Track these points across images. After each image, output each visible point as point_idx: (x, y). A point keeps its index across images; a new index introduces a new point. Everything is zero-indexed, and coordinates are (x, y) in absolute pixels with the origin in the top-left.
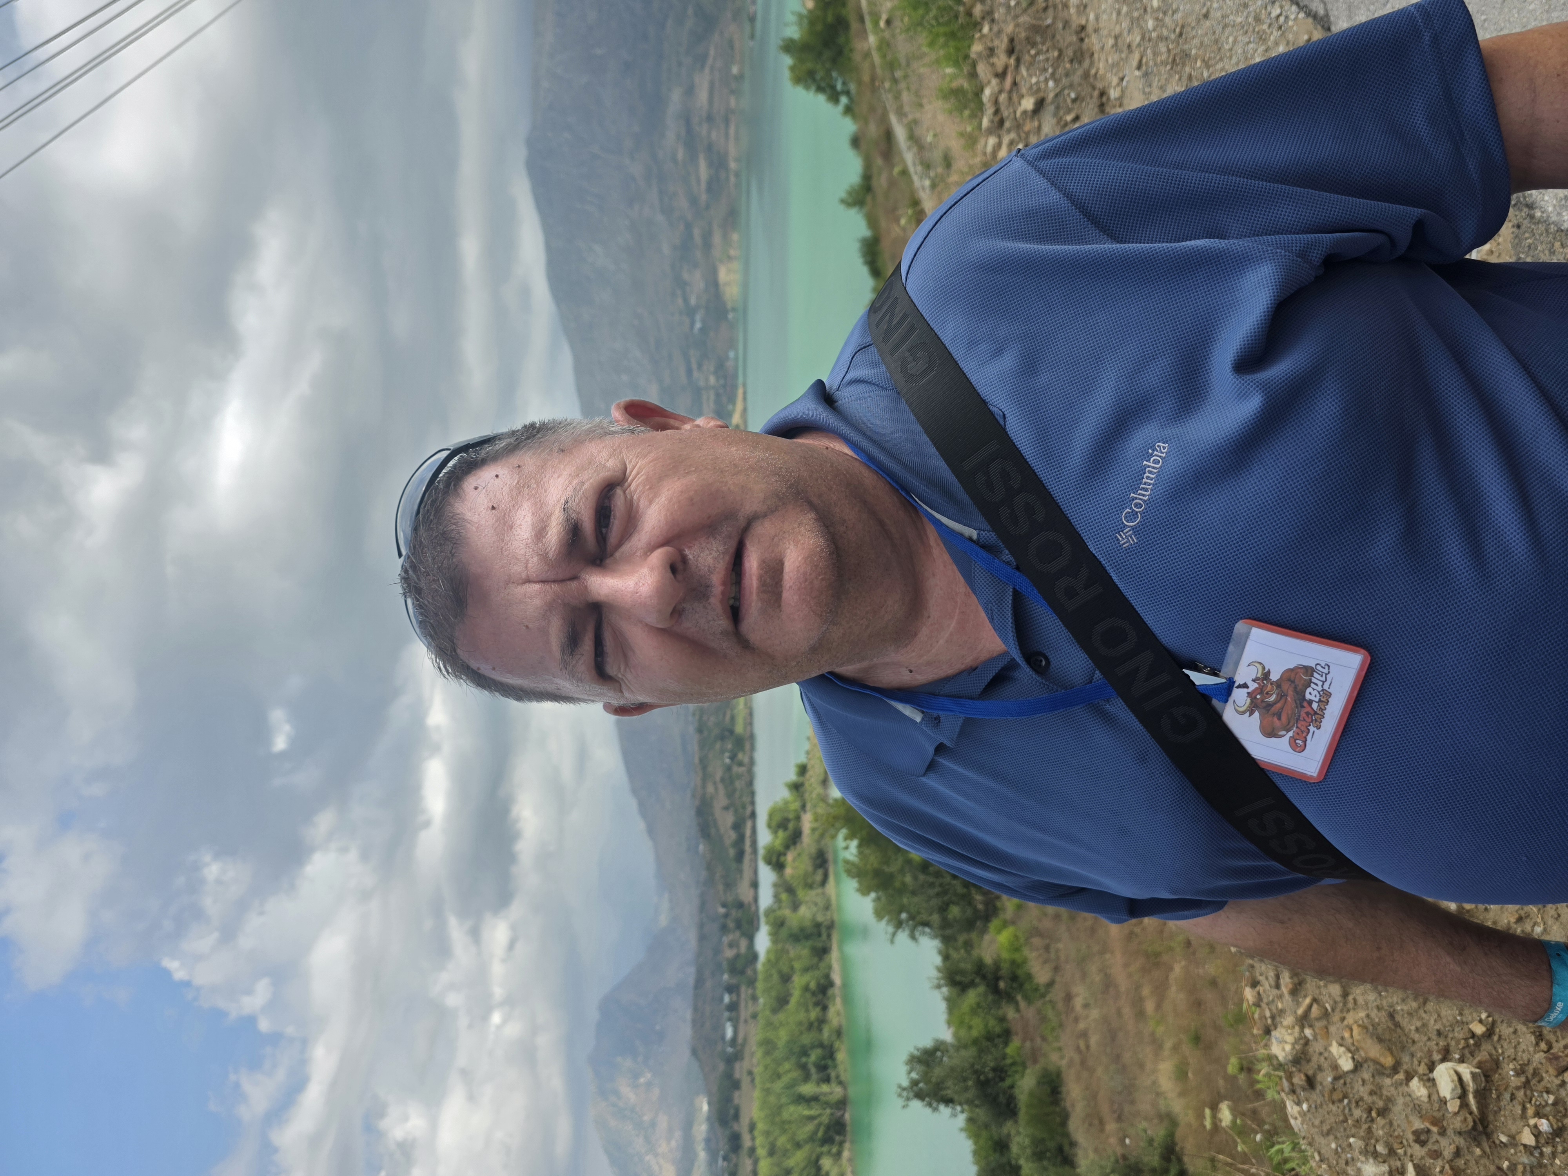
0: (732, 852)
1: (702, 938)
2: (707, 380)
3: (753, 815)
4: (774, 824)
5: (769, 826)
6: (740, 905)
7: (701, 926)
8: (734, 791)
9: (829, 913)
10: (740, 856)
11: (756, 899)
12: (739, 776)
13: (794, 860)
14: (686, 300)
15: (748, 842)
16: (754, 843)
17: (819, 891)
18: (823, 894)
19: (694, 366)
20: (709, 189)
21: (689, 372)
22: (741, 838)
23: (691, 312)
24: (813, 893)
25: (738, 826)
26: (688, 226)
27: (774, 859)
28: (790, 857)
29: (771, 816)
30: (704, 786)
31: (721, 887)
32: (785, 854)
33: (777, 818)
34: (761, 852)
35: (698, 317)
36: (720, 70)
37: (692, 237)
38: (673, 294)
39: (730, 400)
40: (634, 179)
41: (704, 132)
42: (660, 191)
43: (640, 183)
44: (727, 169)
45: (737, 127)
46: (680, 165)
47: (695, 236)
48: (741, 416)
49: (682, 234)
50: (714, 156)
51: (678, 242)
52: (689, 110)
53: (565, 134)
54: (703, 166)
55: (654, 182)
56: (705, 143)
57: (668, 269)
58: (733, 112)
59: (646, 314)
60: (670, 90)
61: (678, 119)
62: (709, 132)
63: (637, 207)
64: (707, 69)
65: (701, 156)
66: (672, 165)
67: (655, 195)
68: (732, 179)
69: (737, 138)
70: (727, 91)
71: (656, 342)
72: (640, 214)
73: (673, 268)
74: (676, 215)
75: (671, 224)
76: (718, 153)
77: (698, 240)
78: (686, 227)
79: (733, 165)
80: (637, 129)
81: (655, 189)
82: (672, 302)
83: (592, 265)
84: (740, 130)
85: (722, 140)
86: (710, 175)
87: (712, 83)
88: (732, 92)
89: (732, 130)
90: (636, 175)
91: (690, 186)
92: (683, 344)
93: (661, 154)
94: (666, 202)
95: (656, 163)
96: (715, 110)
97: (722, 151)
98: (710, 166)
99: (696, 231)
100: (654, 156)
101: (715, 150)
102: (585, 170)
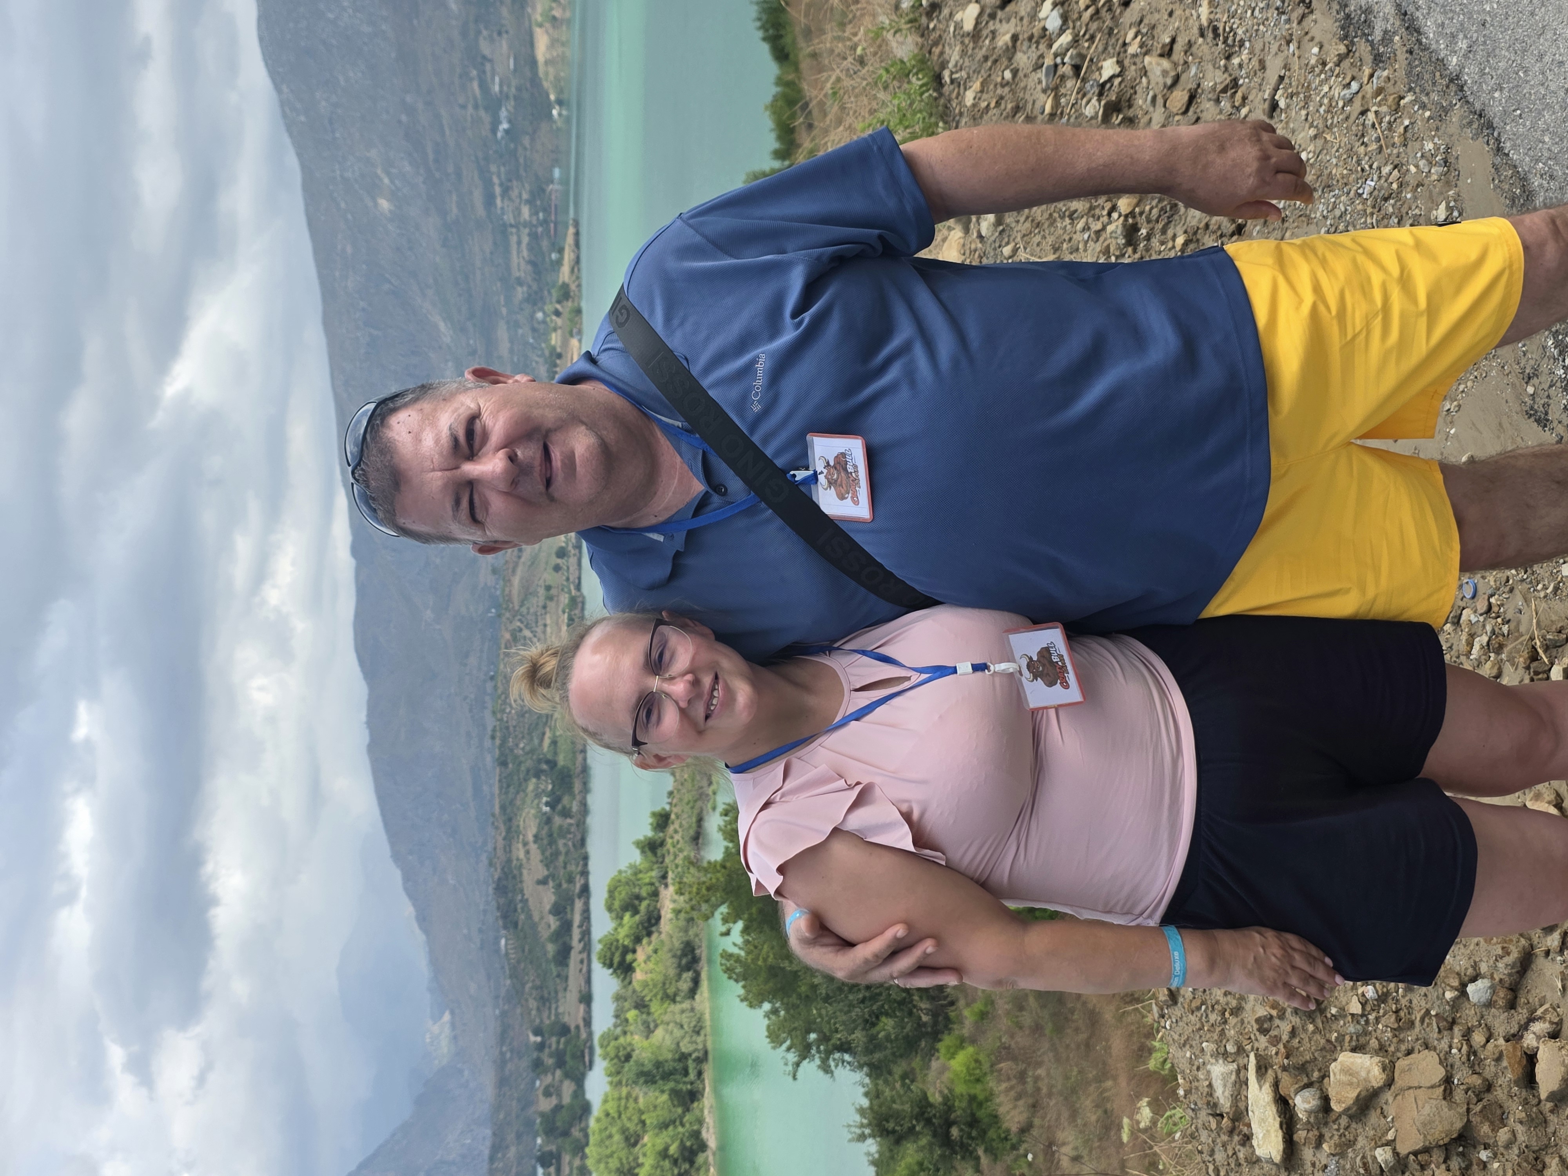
0: (551, 948)
1: (502, 1082)
2: (518, 212)
3: (585, 890)
4: (617, 904)
5: (610, 909)
6: (564, 1030)
7: (501, 1063)
8: (557, 854)
9: (700, 1039)
10: (564, 953)
11: (588, 1022)
12: (563, 832)
13: (649, 958)
14: (484, 86)
15: (576, 933)
16: (586, 934)
17: (686, 1005)
18: (692, 1010)
19: (498, 190)
21: (489, 200)
22: (566, 927)
23: (493, 105)
24: (677, 1008)
25: (560, 909)
27: (616, 959)
28: (641, 954)
29: (611, 892)
30: (508, 849)
31: (533, 1004)
32: (634, 951)
33: (622, 894)
34: (597, 947)
35: (503, 113)
38: (465, 75)
39: (554, 245)
48: (572, 271)
57: (456, 35)
59: (420, 106)
71: (437, 152)
73: (464, 33)
82: (463, 88)
83: (334, 22)
92: (480, 155)
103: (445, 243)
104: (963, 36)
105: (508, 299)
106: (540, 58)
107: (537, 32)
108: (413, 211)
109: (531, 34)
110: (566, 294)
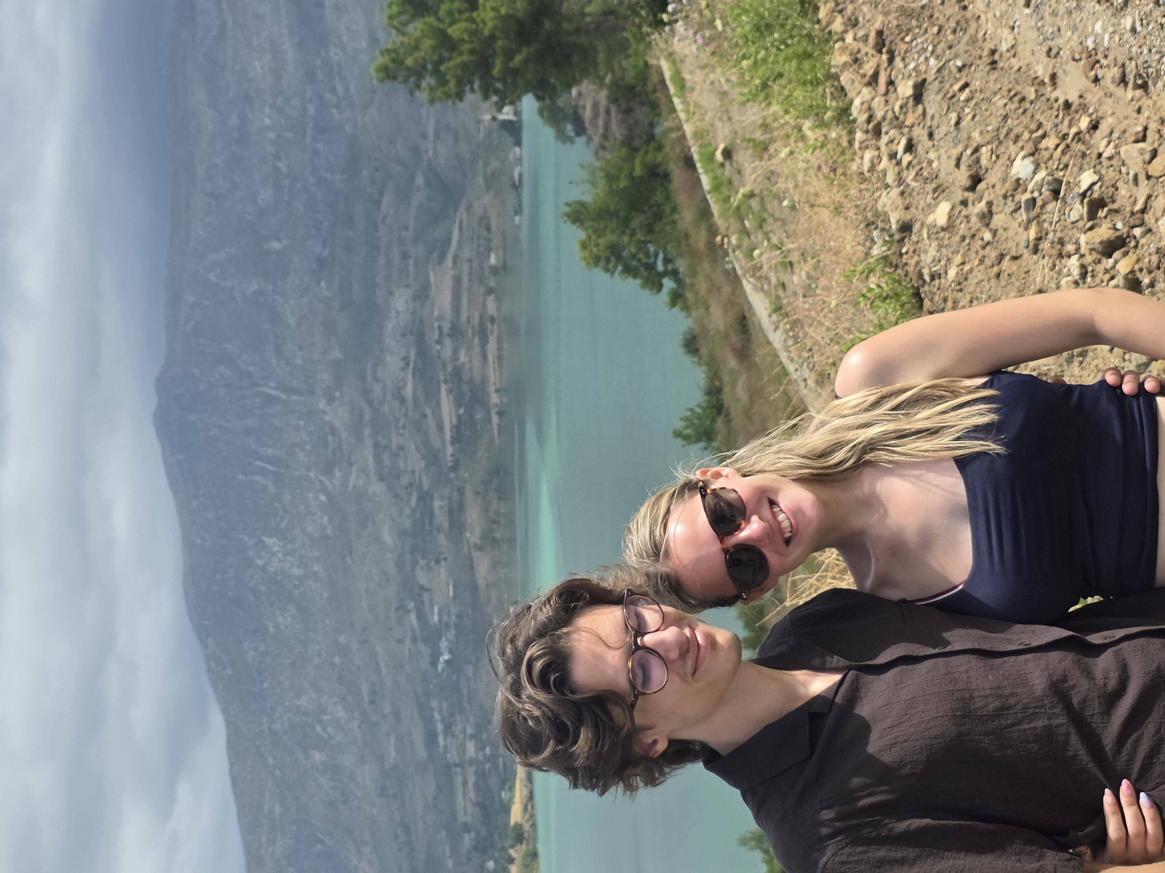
2: (463, 749)
14: (422, 616)
19: (440, 727)
21: (431, 738)
23: (432, 636)
26: (425, 498)
35: (444, 644)
36: (470, 261)
37: (432, 515)
38: (401, 608)
39: (504, 782)
40: (333, 431)
41: (447, 351)
42: (376, 445)
43: (344, 434)
44: (486, 406)
45: (499, 342)
46: (410, 404)
47: (437, 512)
48: (525, 809)
49: (413, 510)
50: (465, 387)
51: (407, 523)
52: (421, 322)
53: (221, 368)
54: (446, 402)
55: (367, 432)
56: (450, 368)
57: (391, 568)
58: (493, 320)
59: (355, 645)
60: (391, 293)
61: (404, 335)
62: (456, 352)
63: (338, 473)
64: (449, 262)
65: (444, 387)
66: (396, 404)
67: (368, 453)
68: (495, 419)
69: (500, 358)
70: (482, 290)
71: (373, 693)
72: (345, 483)
73: (400, 565)
74: (404, 481)
75: (396, 496)
76: (470, 382)
77: (441, 518)
78: (420, 498)
79: (495, 399)
80: (338, 354)
81: (368, 444)
82: (400, 621)
83: (263, 569)
84: (505, 346)
85: (477, 362)
86: (459, 417)
87: (457, 280)
88: (490, 291)
89: (492, 346)
90: (337, 424)
91: (426, 435)
92: (420, 690)
93: (377, 389)
94: (387, 462)
95: (370, 403)
96: (464, 318)
97: (477, 379)
98: (458, 403)
99: (437, 504)
100: (366, 393)
101: (466, 377)
102: (251, 422)
103: (383, 792)
104: (937, 232)
105: (455, 849)
106: (481, 582)
107: (477, 555)
108: (347, 760)
109: (471, 559)
110: (519, 836)
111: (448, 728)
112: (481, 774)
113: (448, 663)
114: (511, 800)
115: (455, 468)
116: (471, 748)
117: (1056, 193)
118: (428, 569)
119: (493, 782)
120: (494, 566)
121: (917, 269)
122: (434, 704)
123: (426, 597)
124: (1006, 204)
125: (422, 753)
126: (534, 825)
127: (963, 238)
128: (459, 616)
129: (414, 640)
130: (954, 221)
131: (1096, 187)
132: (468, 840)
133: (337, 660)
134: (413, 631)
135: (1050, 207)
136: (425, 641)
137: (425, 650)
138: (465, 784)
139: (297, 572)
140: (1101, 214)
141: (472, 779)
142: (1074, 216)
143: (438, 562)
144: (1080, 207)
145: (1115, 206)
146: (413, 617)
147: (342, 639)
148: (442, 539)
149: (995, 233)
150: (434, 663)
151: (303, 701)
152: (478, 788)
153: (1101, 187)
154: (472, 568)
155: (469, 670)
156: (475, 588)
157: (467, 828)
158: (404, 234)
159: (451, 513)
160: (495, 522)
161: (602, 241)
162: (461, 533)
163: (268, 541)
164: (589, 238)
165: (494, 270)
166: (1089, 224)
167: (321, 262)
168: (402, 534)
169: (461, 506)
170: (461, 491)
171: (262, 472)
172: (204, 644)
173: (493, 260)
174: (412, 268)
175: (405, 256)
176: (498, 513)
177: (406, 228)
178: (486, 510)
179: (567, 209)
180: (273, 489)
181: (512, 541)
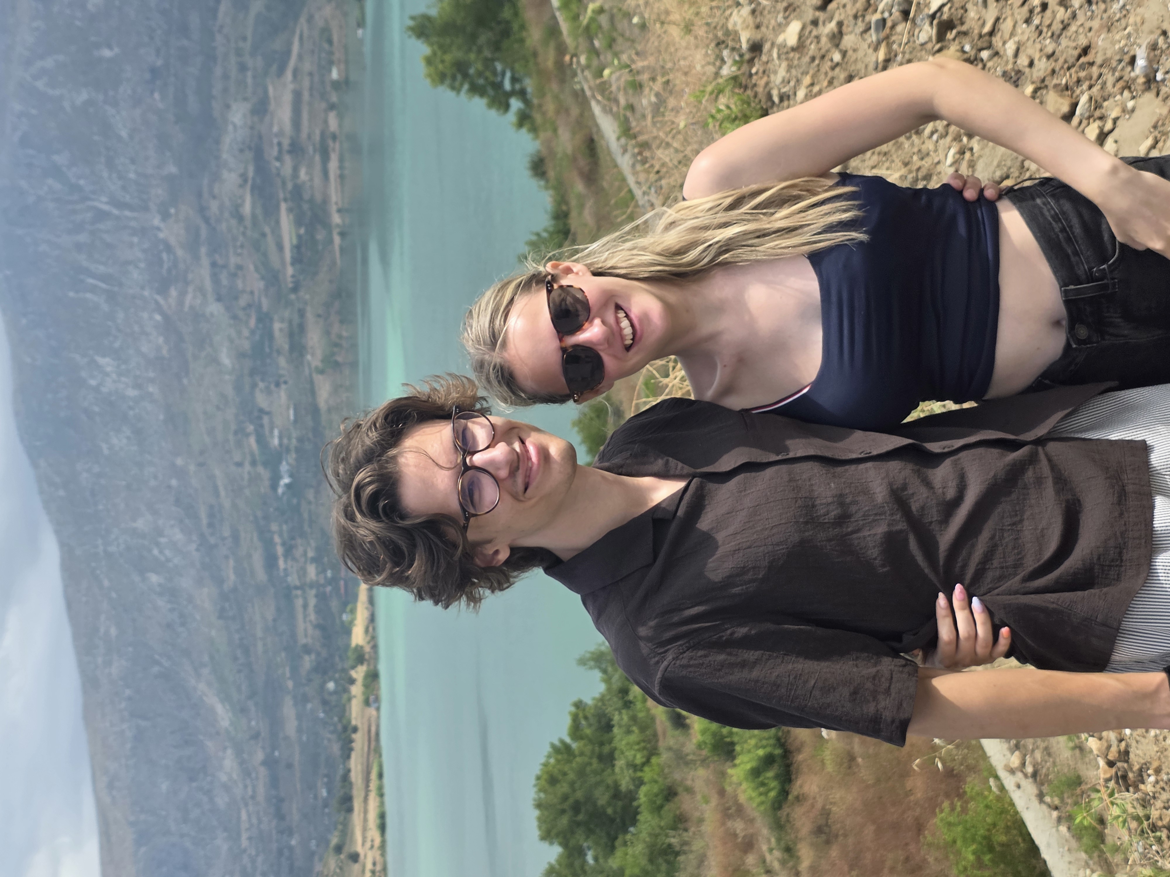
2: (302, 573)
14: (261, 440)
19: (280, 550)
20: (297, 260)
21: (271, 562)
23: (272, 460)
26: (264, 319)
35: (284, 467)
36: (311, 74)
37: (271, 336)
38: (240, 431)
39: (345, 604)
40: (169, 248)
41: (287, 169)
42: (214, 265)
43: (180, 253)
44: (327, 226)
45: (341, 160)
46: (248, 223)
47: (277, 334)
48: (367, 631)
49: (253, 332)
50: (306, 206)
51: (246, 345)
52: (260, 137)
53: (50, 181)
54: (286, 221)
55: (203, 250)
56: (290, 186)
57: (229, 391)
58: (334, 137)
59: (192, 468)
60: (228, 107)
61: (241, 151)
62: (296, 170)
63: (173, 292)
64: (289, 75)
65: (283, 206)
66: (234, 222)
67: (205, 272)
68: (337, 240)
69: (342, 177)
70: (324, 105)
71: (211, 515)
72: (181, 303)
73: (238, 388)
74: (243, 301)
75: (235, 317)
76: (311, 201)
77: (281, 340)
78: (260, 320)
79: (336, 219)
80: (172, 169)
81: (205, 262)
82: (239, 444)
83: (96, 389)
84: (347, 164)
85: (318, 181)
86: (299, 237)
87: (297, 95)
88: (332, 107)
89: (333, 165)
90: (173, 241)
91: (265, 255)
92: (259, 514)
93: (214, 206)
94: (225, 282)
95: (207, 221)
96: (304, 135)
97: (318, 198)
98: (298, 222)
99: (277, 326)
100: (202, 210)
101: (306, 196)
102: (83, 238)
103: (222, 614)
104: (787, 53)
105: (295, 670)
106: (322, 404)
107: (318, 379)
108: (186, 583)
109: (312, 382)
110: (360, 658)
111: (289, 551)
112: (322, 597)
113: (288, 486)
114: (351, 623)
115: (295, 289)
116: (312, 571)
117: (906, 14)
118: (268, 392)
119: (334, 604)
120: (336, 389)
121: (767, 90)
122: (274, 527)
123: (266, 420)
124: (856, 24)
125: (261, 575)
126: (375, 647)
127: (813, 59)
128: (300, 440)
129: (254, 463)
130: (804, 42)
131: (946, 9)
132: (308, 662)
133: (174, 482)
134: (252, 454)
135: (899, 28)
136: (265, 464)
137: (265, 473)
138: (305, 606)
139: (132, 393)
140: (950, 35)
141: (312, 602)
142: (923, 37)
143: (278, 385)
144: (929, 29)
145: (964, 28)
146: (252, 440)
147: (179, 462)
148: (282, 361)
149: (844, 54)
150: (274, 486)
151: (140, 524)
152: (318, 611)
153: (950, 8)
154: (313, 392)
155: (310, 494)
156: (315, 411)
157: (307, 649)
158: (241, 44)
159: (291, 335)
160: (336, 345)
161: (448, 58)
162: (302, 355)
163: (103, 361)
164: (434, 54)
165: (336, 85)
166: (938, 46)
167: (154, 71)
168: (241, 355)
169: (302, 328)
170: (302, 313)
171: (93, 289)
172: (35, 465)
173: (335, 74)
174: (249, 81)
175: (243, 68)
176: (340, 337)
177: (244, 39)
178: (328, 333)
179: (411, 23)
180: (105, 307)
181: (354, 365)
